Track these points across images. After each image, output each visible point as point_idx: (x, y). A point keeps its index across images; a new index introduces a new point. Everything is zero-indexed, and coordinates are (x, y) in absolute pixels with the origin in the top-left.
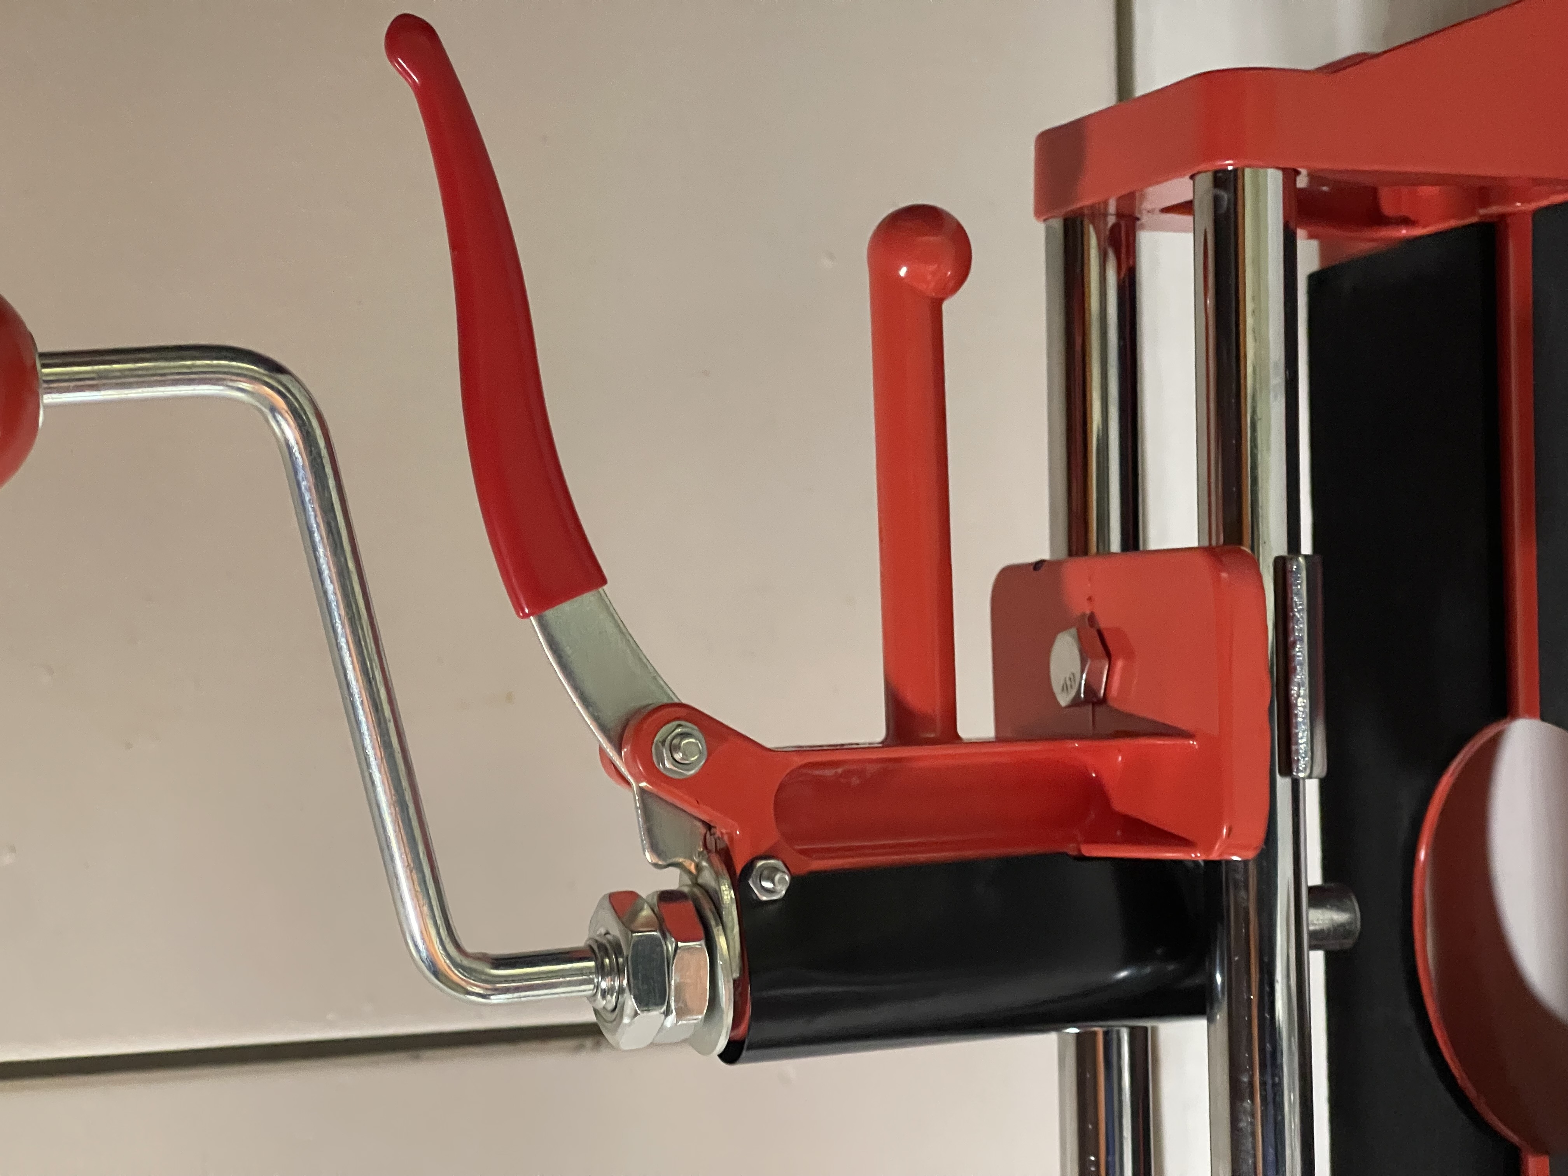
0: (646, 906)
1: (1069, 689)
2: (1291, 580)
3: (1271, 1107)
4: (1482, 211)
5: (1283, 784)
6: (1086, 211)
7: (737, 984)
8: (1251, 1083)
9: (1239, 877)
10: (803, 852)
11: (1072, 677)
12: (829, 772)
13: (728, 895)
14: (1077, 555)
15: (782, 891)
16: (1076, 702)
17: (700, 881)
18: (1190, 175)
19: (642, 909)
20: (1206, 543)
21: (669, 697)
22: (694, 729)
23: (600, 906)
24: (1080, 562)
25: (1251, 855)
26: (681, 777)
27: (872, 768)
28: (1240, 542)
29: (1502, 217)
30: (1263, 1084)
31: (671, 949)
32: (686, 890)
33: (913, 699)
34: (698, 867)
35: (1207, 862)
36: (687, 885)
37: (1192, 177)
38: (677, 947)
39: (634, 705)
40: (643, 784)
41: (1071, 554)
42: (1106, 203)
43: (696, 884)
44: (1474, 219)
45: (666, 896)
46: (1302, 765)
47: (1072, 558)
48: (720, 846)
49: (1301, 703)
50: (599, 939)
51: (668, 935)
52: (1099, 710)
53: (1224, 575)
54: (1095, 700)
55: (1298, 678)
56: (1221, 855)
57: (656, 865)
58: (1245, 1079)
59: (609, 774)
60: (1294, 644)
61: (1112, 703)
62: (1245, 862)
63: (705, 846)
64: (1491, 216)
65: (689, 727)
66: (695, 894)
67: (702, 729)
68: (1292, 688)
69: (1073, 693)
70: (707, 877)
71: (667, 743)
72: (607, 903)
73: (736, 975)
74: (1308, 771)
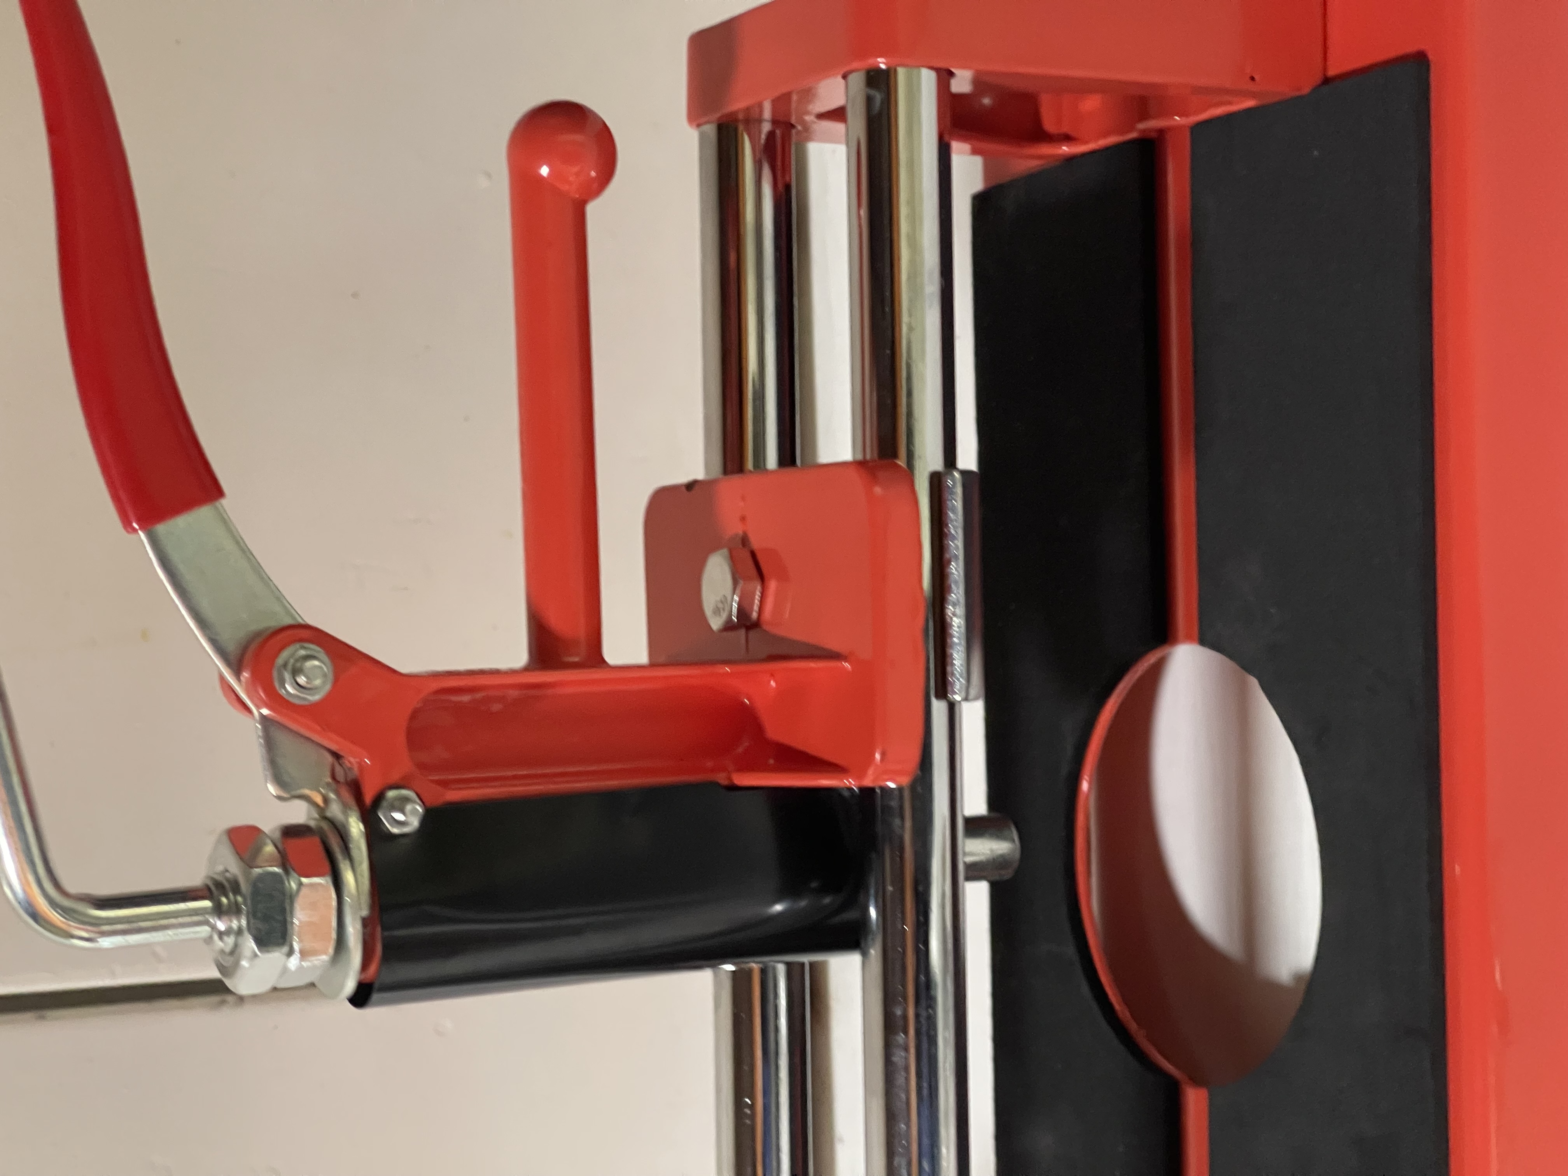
0: (269, 841)
1: (722, 611)
2: (946, 495)
3: (925, 1039)
4: (1141, 126)
5: (939, 708)
6: (741, 116)
7: (365, 922)
8: (905, 1017)
9: (894, 804)
10: (440, 783)
11: (724, 600)
12: (466, 698)
13: (356, 828)
14: (733, 472)
15: (414, 823)
16: (729, 627)
17: (328, 814)
18: (842, 72)
19: (265, 844)
20: (860, 457)
21: (294, 618)
22: (318, 652)
23: (219, 841)
24: (736, 480)
25: (905, 781)
26: (306, 703)
27: (514, 693)
28: (895, 455)
29: (1161, 132)
30: (917, 1016)
31: (294, 885)
32: (312, 824)
33: (556, 621)
34: (326, 800)
35: (861, 789)
36: (315, 819)
37: (844, 77)
38: (300, 884)
39: (255, 627)
40: (265, 711)
41: (726, 471)
42: (760, 106)
43: (325, 818)
44: (1133, 135)
45: (291, 832)
46: (957, 686)
47: (727, 477)
48: (351, 776)
49: (957, 622)
50: (216, 877)
51: (291, 870)
52: (752, 634)
53: (878, 490)
54: (748, 624)
55: (953, 597)
56: (874, 781)
57: (279, 798)
58: (899, 1012)
59: (230, 702)
60: (949, 562)
61: (765, 627)
62: (900, 789)
63: (333, 777)
64: (1150, 130)
65: (314, 648)
66: (321, 828)
67: (328, 652)
68: (947, 607)
69: (724, 616)
70: (335, 810)
71: (290, 667)
72: (225, 839)
73: (365, 912)
74: (963, 694)
